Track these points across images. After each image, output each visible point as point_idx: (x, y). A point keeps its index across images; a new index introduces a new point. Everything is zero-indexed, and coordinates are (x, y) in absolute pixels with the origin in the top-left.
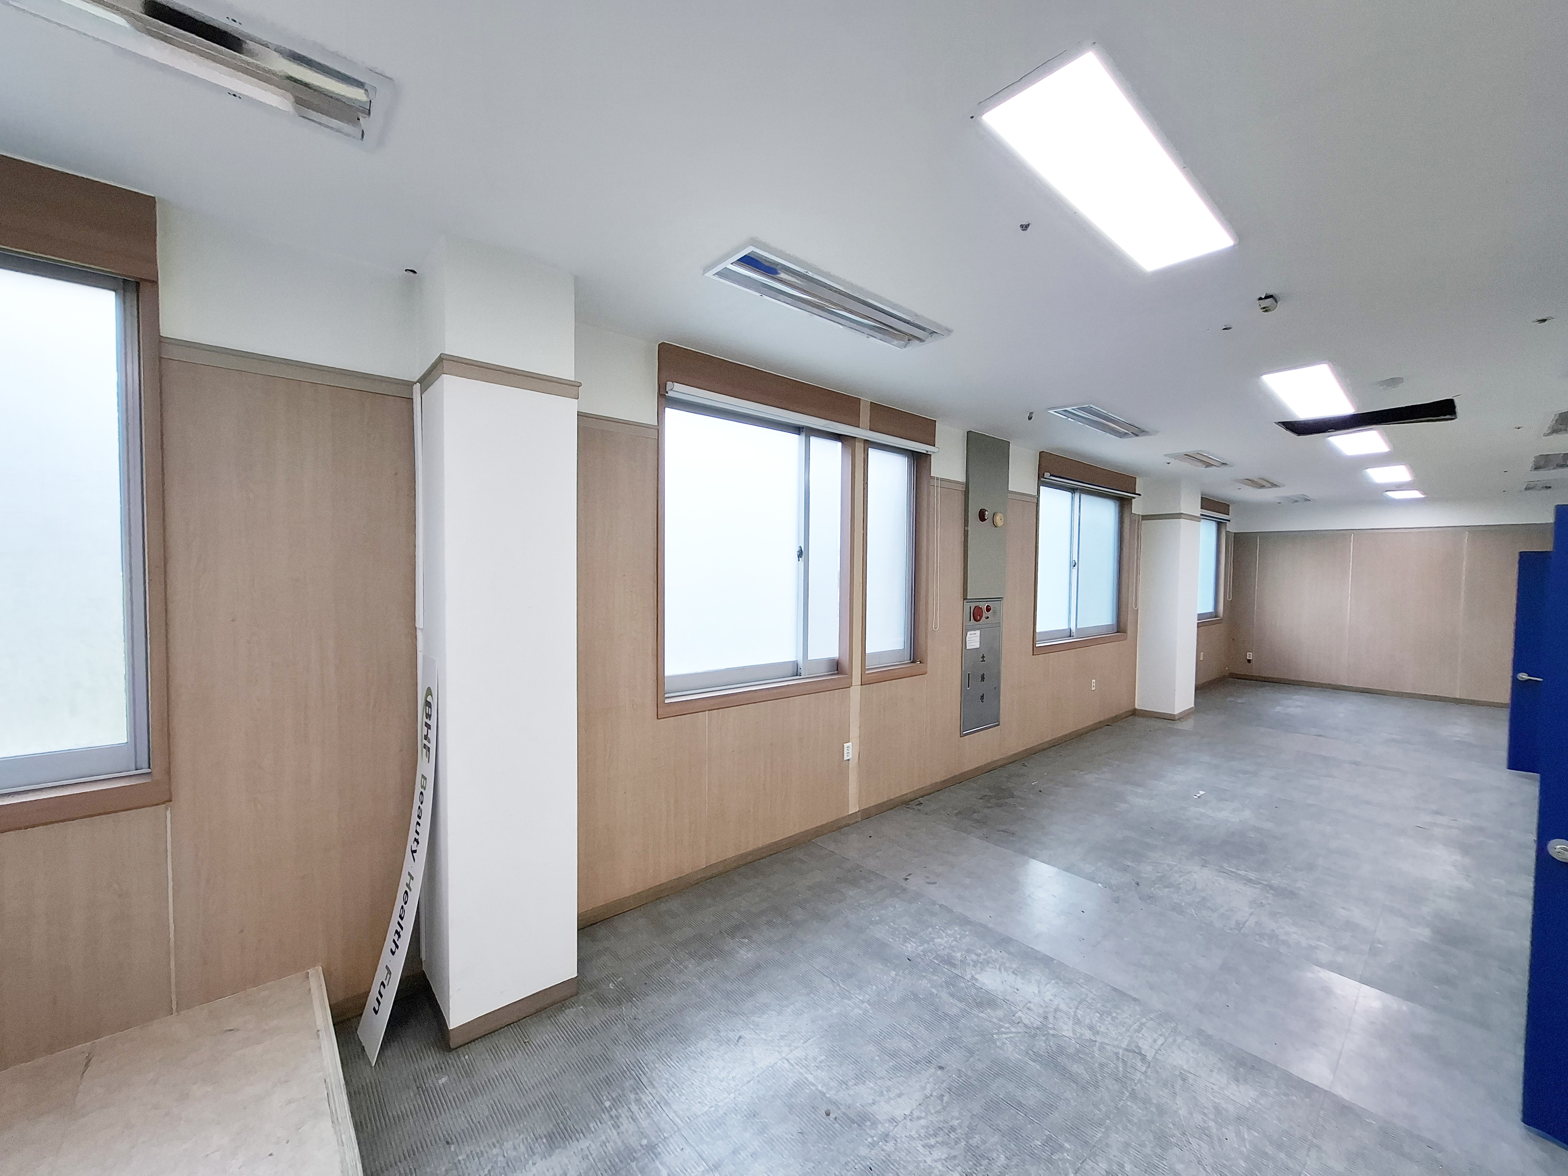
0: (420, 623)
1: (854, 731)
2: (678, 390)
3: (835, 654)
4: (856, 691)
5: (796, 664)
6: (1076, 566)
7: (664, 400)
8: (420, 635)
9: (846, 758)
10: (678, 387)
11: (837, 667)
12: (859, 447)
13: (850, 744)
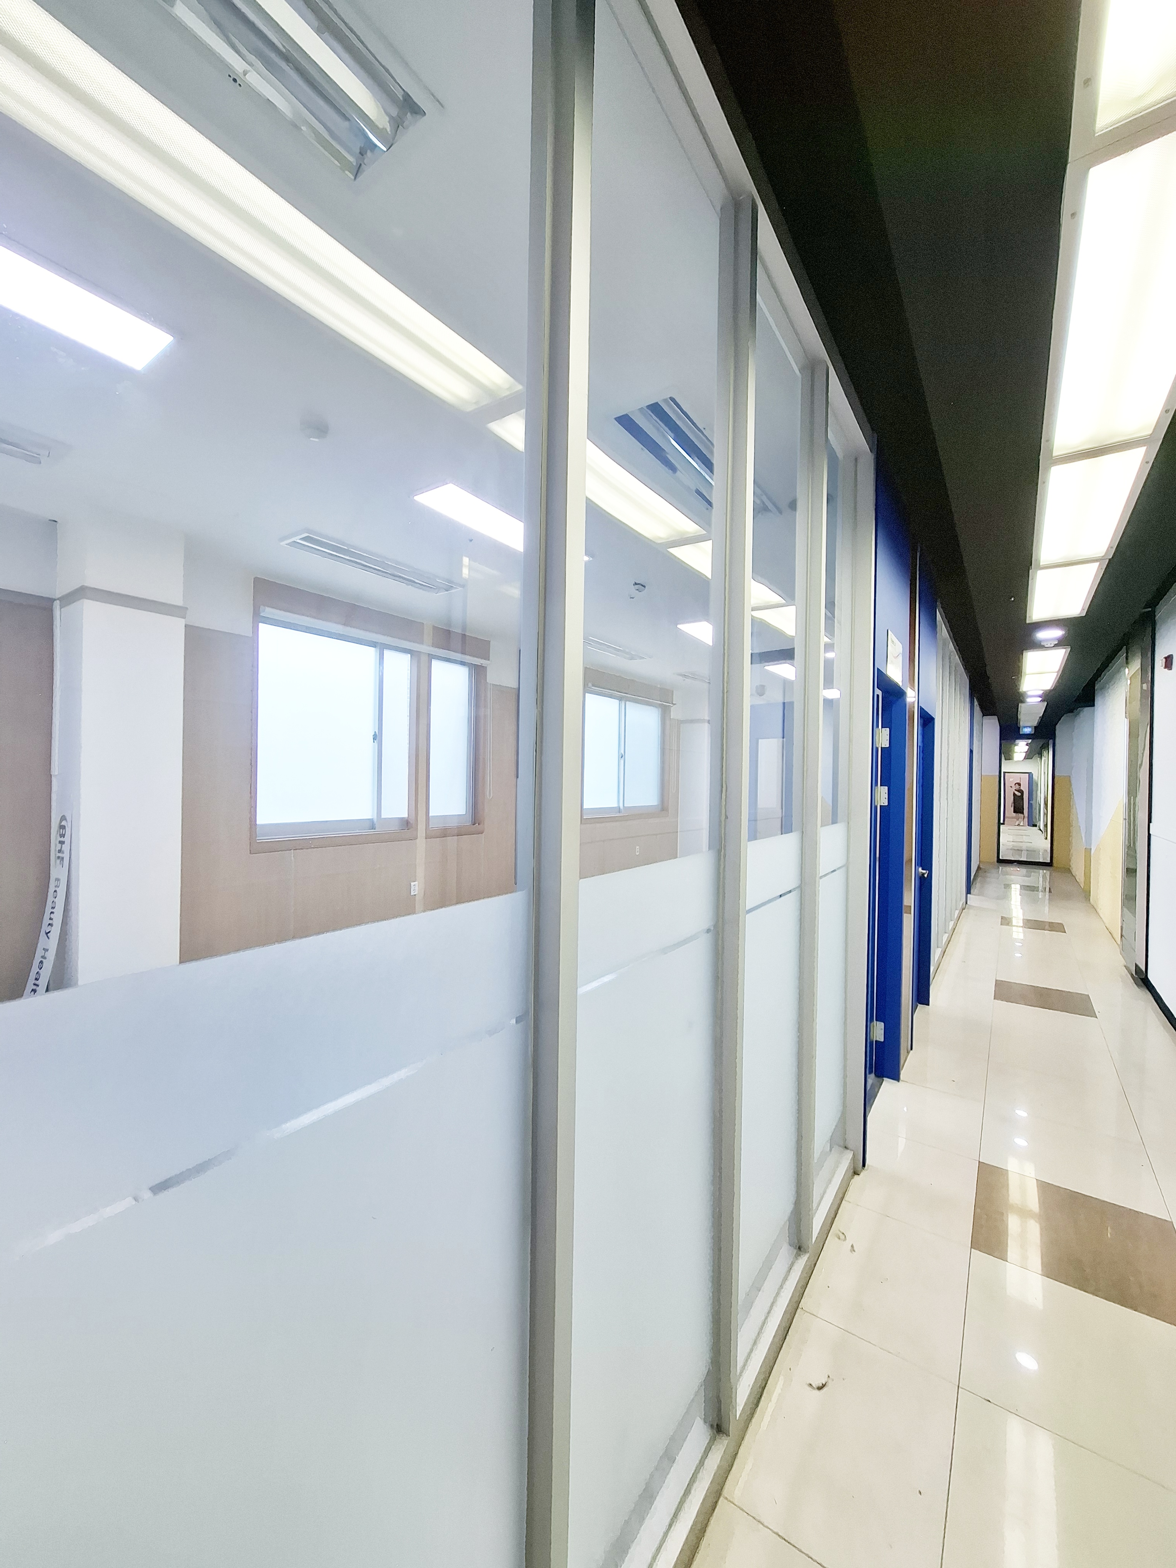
0: (55, 770)
1: (420, 872)
2: (268, 612)
3: (405, 815)
4: (421, 843)
5: (371, 820)
6: (623, 757)
7: (258, 618)
8: (54, 780)
9: (412, 893)
10: (268, 609)
11: (406, 824)
12: (424, 659)
13: (416, 883)
